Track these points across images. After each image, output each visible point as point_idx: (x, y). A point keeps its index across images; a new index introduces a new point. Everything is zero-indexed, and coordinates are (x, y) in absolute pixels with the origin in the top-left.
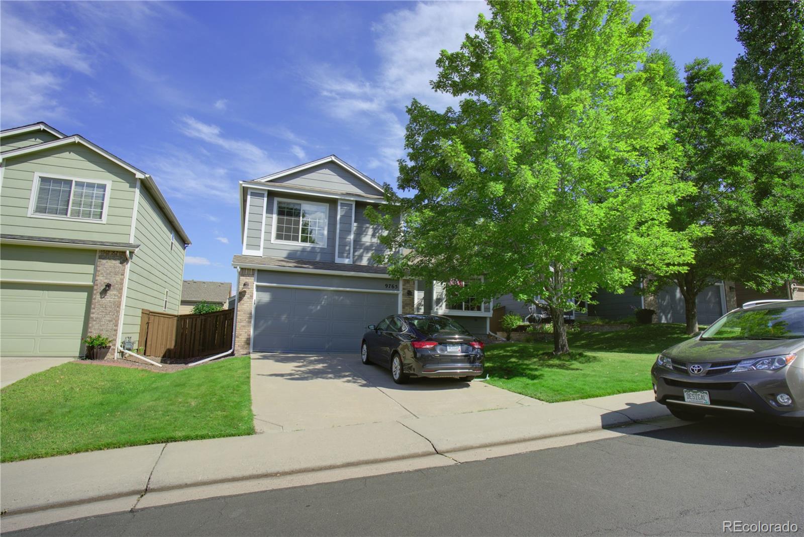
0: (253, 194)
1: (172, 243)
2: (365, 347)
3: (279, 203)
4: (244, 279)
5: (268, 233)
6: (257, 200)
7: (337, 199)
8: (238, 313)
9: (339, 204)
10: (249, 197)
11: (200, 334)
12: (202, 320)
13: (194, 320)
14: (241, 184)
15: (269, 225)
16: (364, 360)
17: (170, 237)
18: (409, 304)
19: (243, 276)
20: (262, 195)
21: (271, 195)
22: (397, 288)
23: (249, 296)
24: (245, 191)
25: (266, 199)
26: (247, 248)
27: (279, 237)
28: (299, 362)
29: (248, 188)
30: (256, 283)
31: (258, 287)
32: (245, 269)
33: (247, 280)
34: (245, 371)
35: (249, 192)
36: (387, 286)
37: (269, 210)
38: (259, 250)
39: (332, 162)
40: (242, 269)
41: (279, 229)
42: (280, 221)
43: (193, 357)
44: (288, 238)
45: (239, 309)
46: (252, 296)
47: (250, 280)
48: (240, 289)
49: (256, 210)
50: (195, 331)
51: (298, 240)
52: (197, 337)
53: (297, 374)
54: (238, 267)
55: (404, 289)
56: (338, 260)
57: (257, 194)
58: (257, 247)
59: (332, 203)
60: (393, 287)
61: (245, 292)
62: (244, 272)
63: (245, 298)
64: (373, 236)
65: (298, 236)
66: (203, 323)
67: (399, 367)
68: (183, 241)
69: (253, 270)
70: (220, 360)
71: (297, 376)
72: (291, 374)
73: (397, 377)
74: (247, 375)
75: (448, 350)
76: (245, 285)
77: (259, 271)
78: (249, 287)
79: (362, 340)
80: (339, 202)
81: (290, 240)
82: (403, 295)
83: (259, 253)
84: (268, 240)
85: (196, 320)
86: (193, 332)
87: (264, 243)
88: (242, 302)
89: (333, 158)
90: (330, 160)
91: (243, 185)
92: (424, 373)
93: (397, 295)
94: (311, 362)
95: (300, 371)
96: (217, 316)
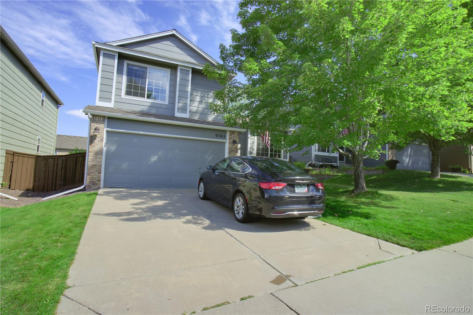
0: (105, 55)
1: (43, 101)
2: (202, 185)
3: (128, 65)
4: (94, 125)
5: (119, 89)
6: (109, 61)
7: (177, 65)
8: (89, 153)
9: (179, 70)
10: (101, 58)
11: (62, 172)
12: (63, 160)
13: (56, 160)
14: (94, 45)
15: (119, 83)
16: (201, 196)
17: (41, 95)
18: (234, 151)
19: (94, 122)
20: (113, 57)
21: (122, 57)
22: (225, 137)
23: (99, 139)
24: (98, 51)
25: (116, 60)
26: (100, 100)
27: (128, 93)
28: (142, 199)
29: (100, 48)
30: (106, 129)
31: (108, 132)
32: (96, 116)
33: (98, 126)
34: (87, 208)
35: (101, 54)
36: (217, 135)
37: (120, 71)
38: (111, 102)
39: (173, 36)
40: (93, 115)
41: (129, 87)
42: (129, 81)
43: (55, 190)
44: (136, 94)
45: (90, 150)
46: (102, 140)
47: (101, 126)
48: (92, 133)
49: (108, 68)
50: (57, 168)
51: (144, 97)
52: (59, 174)
53: (136, 213)
54: (89, 114)
55: (230, 139)
56: (178, 114)
57: (109, 55)
58: (109, 100)
59: (173, 68)
60: (221, 136)
61: (96, 136)
62: (95, 118)
63: (96, 141)
64: (201, 102)
65: (145, 94)
66: (64, 163)
67: (242, 207)
68: (57, 102)
69: (104, 117)
70: (72, 194)
71: (136, 216)
72: (129, 213)
73: (240, 216)
74: (86, 213)
75: (296, 191)
76: (95, 129)
77: (109, 118)
78: (100, 131)
79: (199, 179)
80: (179, 68)
81: (138, 96)
82: (229, 143)
83: (111, 105)
84: (118, 95)
85: (58, 160)
86: (55, 170)
87: (115, 98)
88: (93, 144)
89: (174, 32)
90: (172, 33)
91: (96, 46)
92: (273, 215)
93: (225, 143)
94: (153, 199)
95: (140, 208)
96: (77, 158)
